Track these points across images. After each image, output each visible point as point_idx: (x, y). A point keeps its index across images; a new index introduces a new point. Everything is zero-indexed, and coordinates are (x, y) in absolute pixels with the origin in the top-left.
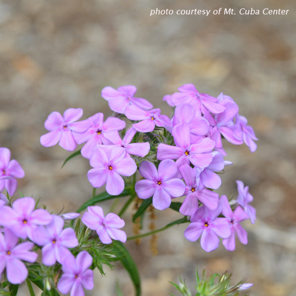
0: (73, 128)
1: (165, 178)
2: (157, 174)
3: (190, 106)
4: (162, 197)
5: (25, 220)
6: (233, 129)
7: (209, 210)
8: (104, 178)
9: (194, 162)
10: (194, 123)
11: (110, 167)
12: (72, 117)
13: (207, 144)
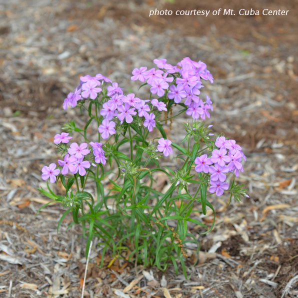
0: (143, 74)
1: (179, 90)
2: (176, 89)
3: (188, 65)
4: (178, 98)
5: (132, 101)
6: (204, 74)
7: (196, 103)
8: (156, 90)
9: (190, 85)
10: (190, 71)
11: (159, 86)
12: (143, 70)
13: (195, 78)
